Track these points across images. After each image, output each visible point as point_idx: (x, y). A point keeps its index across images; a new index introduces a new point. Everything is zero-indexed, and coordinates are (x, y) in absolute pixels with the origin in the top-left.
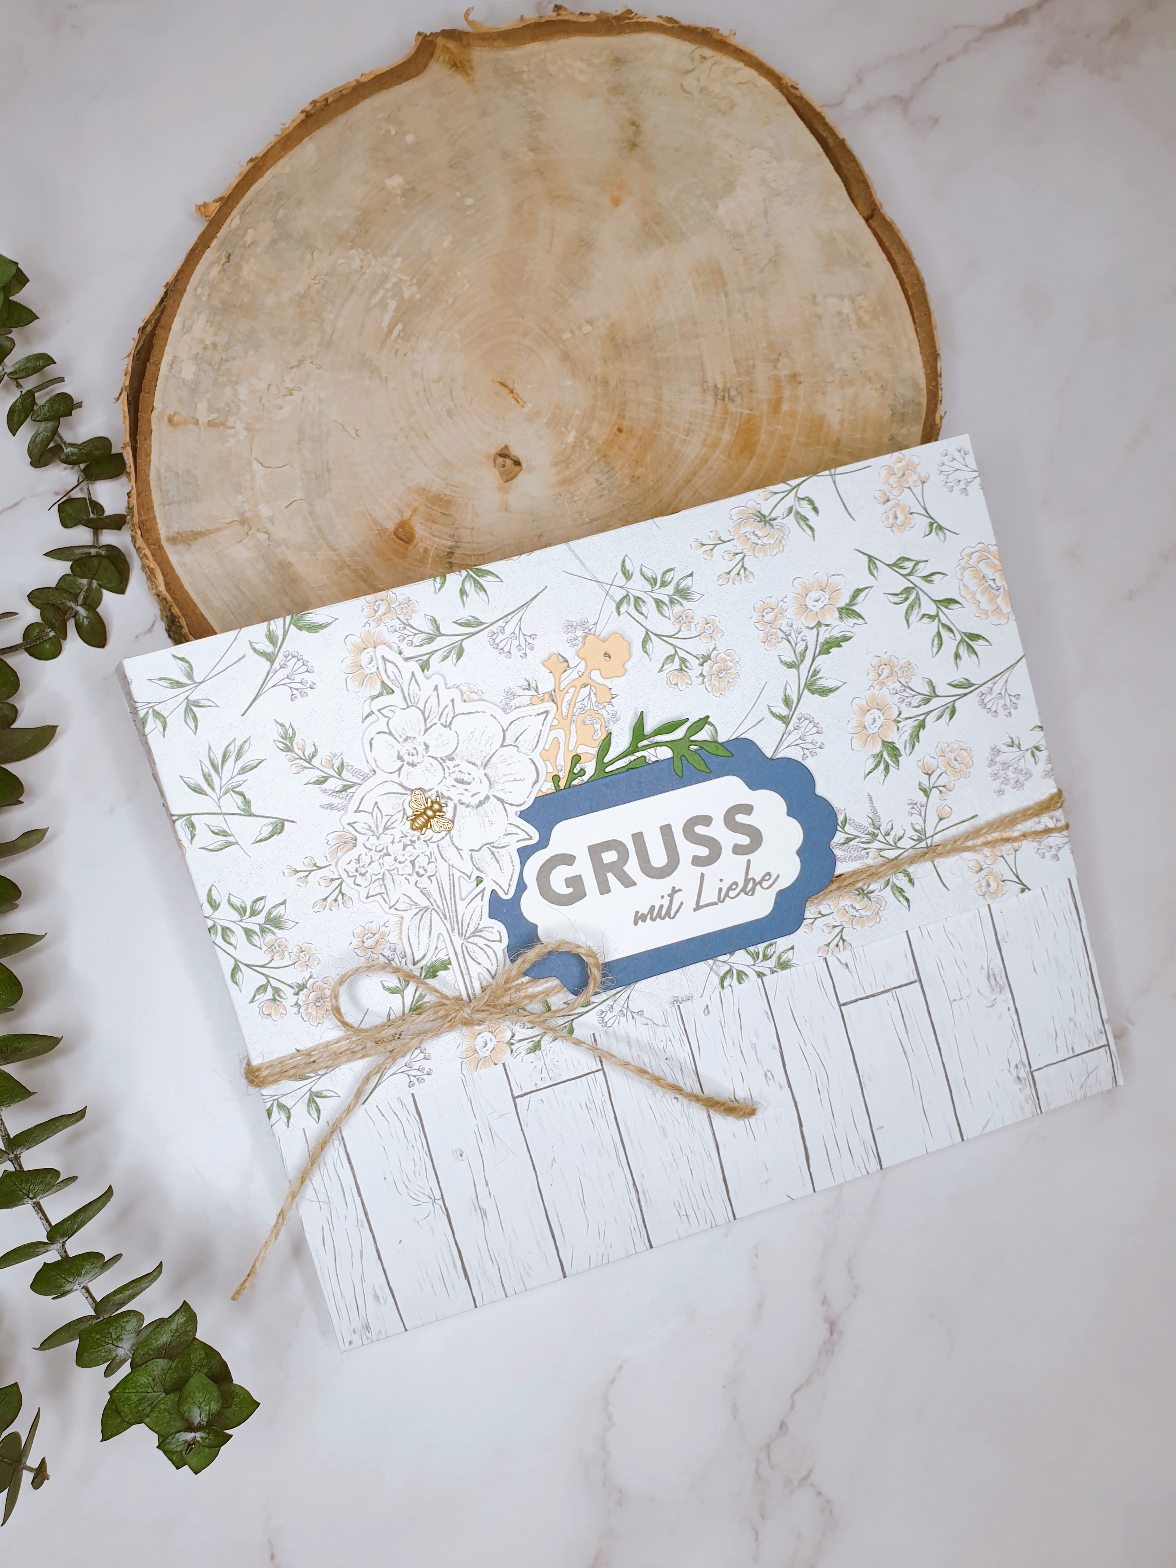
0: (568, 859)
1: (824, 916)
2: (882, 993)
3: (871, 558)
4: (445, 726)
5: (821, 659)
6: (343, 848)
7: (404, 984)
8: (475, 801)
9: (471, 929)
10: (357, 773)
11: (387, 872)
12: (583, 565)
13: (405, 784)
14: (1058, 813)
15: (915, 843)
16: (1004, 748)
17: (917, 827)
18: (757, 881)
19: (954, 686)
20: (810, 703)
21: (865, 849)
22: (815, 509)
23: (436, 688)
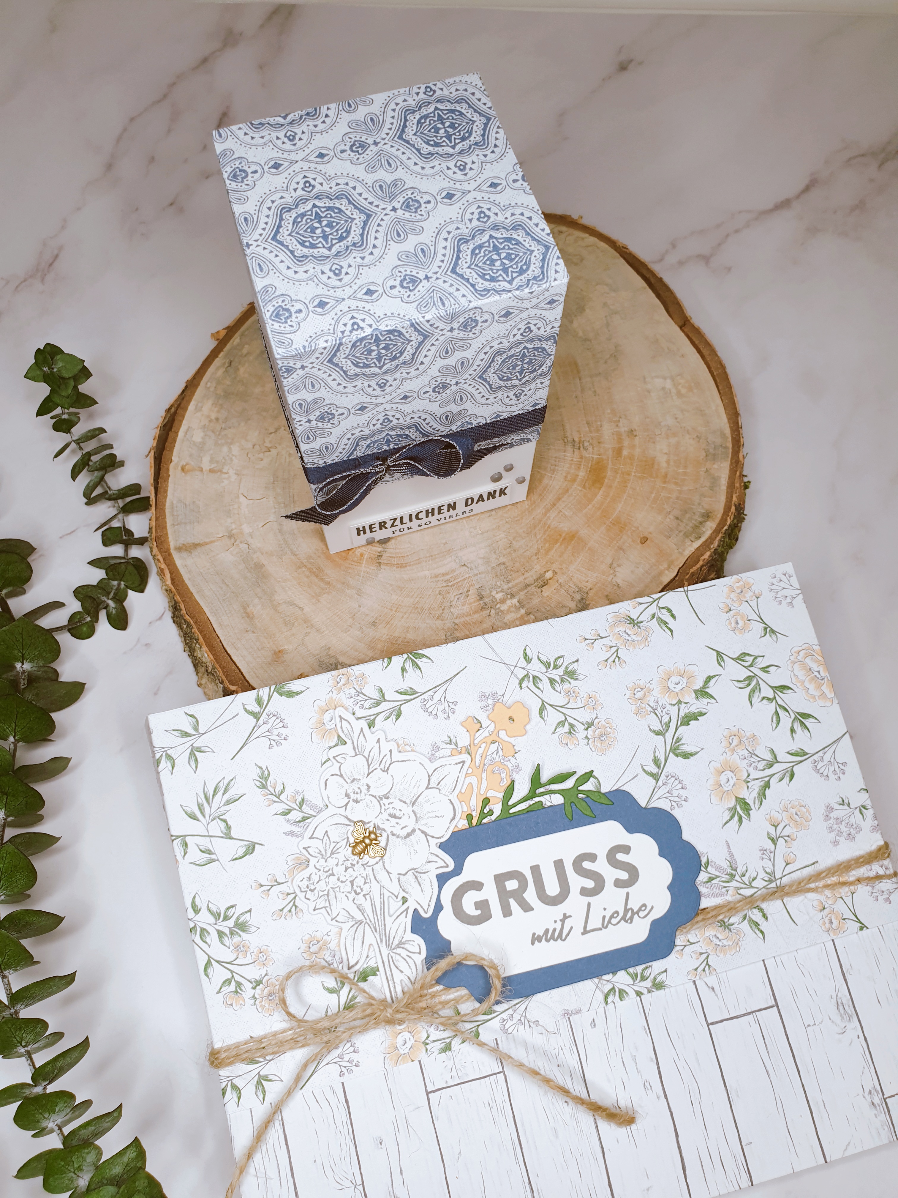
0: (477, 886)
1: (692, 944)
2: (744, 1015)
3: (719, 654)
4: (384, 771)
5: (682, 729)
6: (298, 868)
7: (340, 985)
8: (404, 833)
9: (396, 942)
10: (313, 807)
11: (331, 890)
12: (494, 651)
13: (349, 817)
14: (886, 862)
15: (766, 883)
16: (836, 806)
17: (768, 870)
18: (635, 910)
19: (792, 754)
20: (675, 764)
21: (725, 887)
22: (673, 616)
23: (378, 741)
